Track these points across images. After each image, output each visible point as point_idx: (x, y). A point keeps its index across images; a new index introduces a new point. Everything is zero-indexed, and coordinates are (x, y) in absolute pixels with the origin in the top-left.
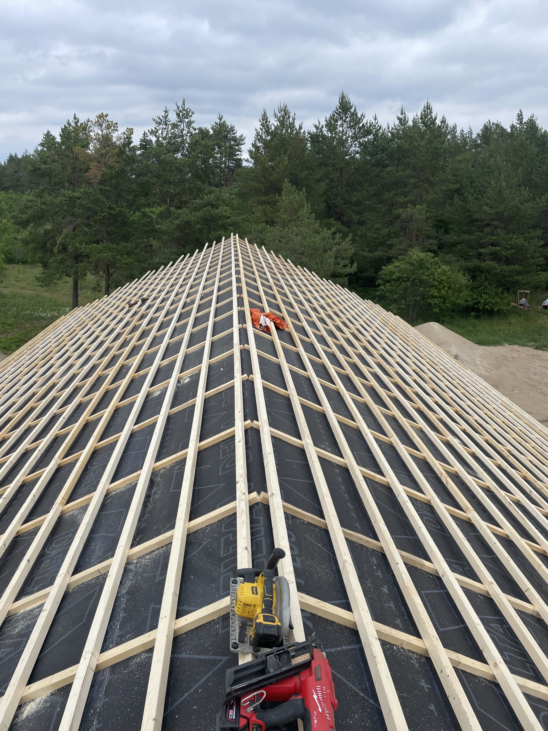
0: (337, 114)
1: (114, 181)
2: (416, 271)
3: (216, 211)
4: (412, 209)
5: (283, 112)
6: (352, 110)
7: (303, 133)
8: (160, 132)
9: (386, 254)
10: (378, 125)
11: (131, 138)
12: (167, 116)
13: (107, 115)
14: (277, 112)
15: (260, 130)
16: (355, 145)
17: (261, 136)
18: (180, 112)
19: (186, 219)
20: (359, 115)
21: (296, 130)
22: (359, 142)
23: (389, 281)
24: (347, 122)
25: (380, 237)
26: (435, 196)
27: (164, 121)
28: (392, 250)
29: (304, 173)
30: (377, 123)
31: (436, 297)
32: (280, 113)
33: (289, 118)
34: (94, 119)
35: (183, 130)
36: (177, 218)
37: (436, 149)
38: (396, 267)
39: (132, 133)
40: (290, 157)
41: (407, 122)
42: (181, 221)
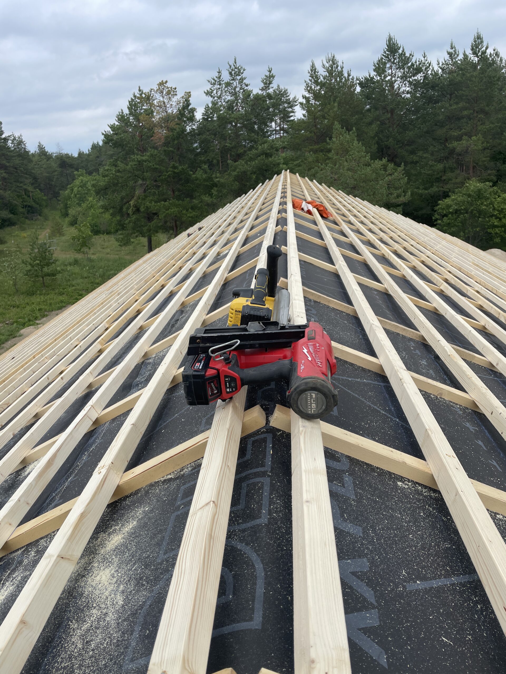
0: (385, 56)
1: (176, 142)
2: (474, 202)
3: (270, 159)
4: (468, 141)
5: (331, 62)
6: (400, 51)
7: (352, 79)
8: (215, 92)
9: (442, 189)
10: (427, 62)
11: (189, 101)
12: (221, 76)
13: (166, 82)
14: (325, 63)
15: (309, 81)
16: (405, 84)
17: (311, 87)
18: (232, 70)
19: (242, 170)
20: (407, 55)
21: (345, 78)
22: (409, 81)
23: (446, 215)
24: (395, 63)
25: (436, 173)
26: (492, 126)
27: (217, 81)
28: (448, 185)
29: (354, 118)
30: (426, 60)
31: (497, 227)
32: (327, 63)
33: (337, 67)
34: (155, 87)
35: (236, 87)
36: (234, 170)
37: (490, 77)
38: (453, 200)
39: (190, 96)
40: (339, 104)
41: (458, 55)
42: (238, 172)
